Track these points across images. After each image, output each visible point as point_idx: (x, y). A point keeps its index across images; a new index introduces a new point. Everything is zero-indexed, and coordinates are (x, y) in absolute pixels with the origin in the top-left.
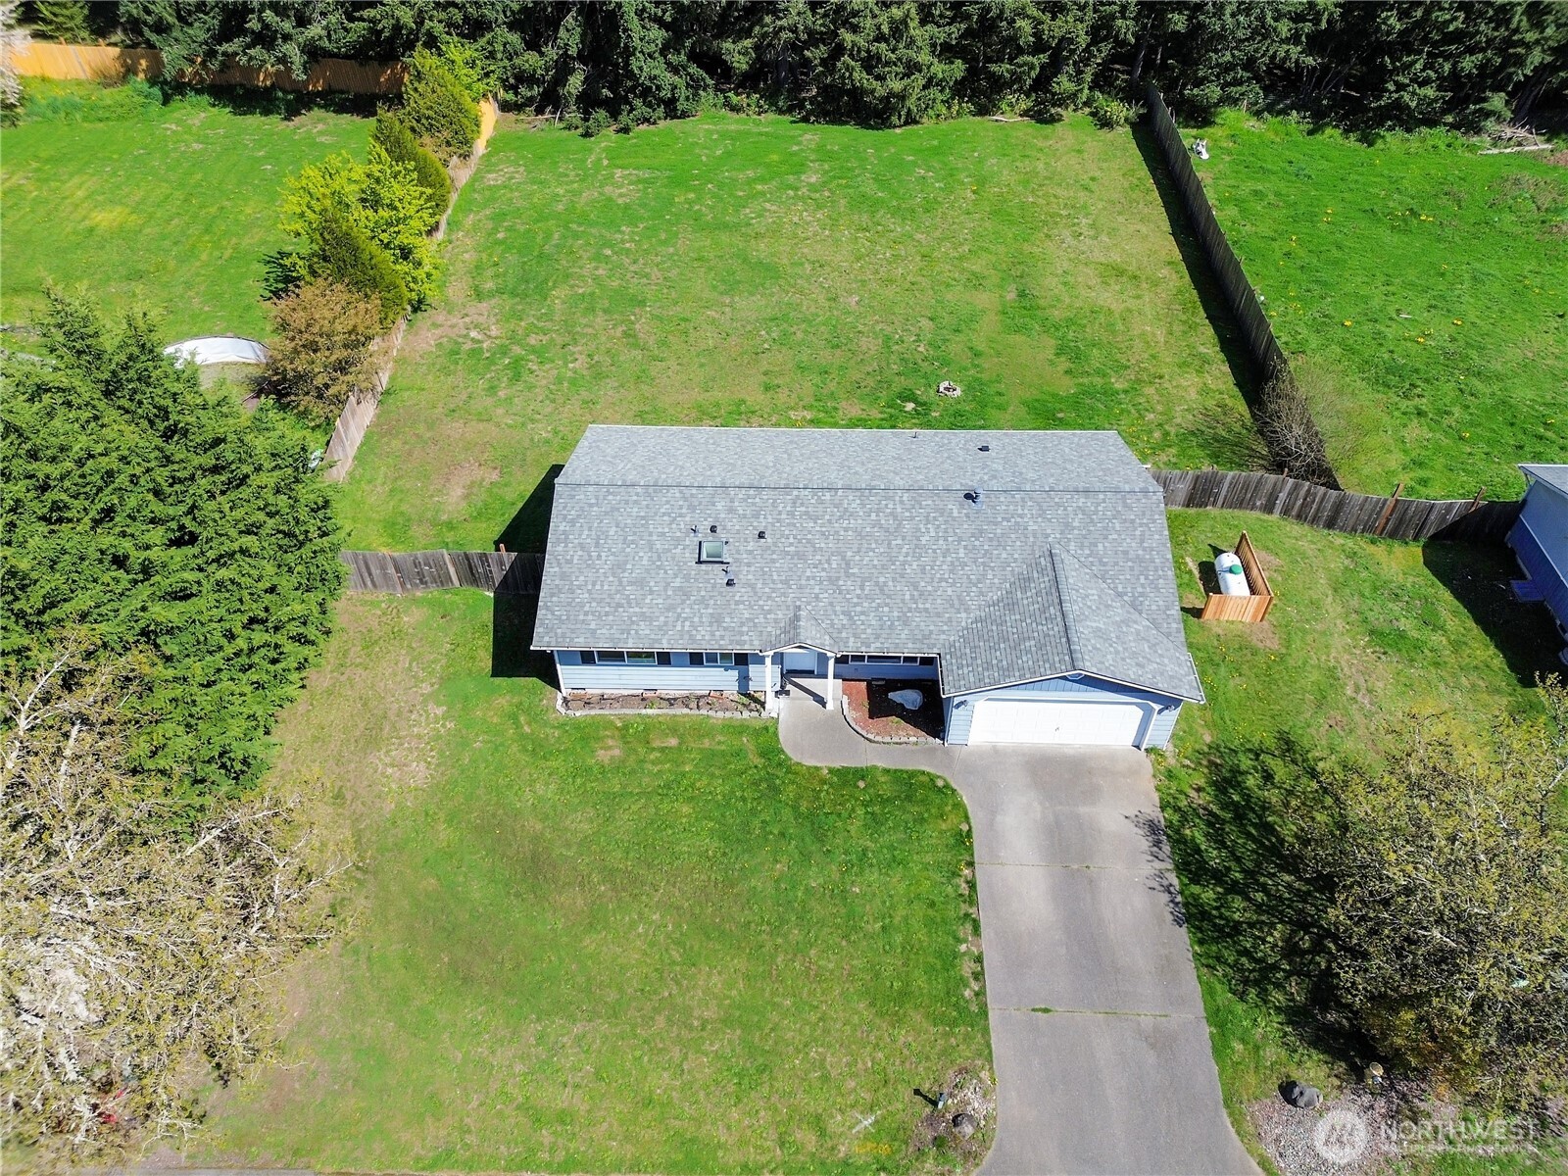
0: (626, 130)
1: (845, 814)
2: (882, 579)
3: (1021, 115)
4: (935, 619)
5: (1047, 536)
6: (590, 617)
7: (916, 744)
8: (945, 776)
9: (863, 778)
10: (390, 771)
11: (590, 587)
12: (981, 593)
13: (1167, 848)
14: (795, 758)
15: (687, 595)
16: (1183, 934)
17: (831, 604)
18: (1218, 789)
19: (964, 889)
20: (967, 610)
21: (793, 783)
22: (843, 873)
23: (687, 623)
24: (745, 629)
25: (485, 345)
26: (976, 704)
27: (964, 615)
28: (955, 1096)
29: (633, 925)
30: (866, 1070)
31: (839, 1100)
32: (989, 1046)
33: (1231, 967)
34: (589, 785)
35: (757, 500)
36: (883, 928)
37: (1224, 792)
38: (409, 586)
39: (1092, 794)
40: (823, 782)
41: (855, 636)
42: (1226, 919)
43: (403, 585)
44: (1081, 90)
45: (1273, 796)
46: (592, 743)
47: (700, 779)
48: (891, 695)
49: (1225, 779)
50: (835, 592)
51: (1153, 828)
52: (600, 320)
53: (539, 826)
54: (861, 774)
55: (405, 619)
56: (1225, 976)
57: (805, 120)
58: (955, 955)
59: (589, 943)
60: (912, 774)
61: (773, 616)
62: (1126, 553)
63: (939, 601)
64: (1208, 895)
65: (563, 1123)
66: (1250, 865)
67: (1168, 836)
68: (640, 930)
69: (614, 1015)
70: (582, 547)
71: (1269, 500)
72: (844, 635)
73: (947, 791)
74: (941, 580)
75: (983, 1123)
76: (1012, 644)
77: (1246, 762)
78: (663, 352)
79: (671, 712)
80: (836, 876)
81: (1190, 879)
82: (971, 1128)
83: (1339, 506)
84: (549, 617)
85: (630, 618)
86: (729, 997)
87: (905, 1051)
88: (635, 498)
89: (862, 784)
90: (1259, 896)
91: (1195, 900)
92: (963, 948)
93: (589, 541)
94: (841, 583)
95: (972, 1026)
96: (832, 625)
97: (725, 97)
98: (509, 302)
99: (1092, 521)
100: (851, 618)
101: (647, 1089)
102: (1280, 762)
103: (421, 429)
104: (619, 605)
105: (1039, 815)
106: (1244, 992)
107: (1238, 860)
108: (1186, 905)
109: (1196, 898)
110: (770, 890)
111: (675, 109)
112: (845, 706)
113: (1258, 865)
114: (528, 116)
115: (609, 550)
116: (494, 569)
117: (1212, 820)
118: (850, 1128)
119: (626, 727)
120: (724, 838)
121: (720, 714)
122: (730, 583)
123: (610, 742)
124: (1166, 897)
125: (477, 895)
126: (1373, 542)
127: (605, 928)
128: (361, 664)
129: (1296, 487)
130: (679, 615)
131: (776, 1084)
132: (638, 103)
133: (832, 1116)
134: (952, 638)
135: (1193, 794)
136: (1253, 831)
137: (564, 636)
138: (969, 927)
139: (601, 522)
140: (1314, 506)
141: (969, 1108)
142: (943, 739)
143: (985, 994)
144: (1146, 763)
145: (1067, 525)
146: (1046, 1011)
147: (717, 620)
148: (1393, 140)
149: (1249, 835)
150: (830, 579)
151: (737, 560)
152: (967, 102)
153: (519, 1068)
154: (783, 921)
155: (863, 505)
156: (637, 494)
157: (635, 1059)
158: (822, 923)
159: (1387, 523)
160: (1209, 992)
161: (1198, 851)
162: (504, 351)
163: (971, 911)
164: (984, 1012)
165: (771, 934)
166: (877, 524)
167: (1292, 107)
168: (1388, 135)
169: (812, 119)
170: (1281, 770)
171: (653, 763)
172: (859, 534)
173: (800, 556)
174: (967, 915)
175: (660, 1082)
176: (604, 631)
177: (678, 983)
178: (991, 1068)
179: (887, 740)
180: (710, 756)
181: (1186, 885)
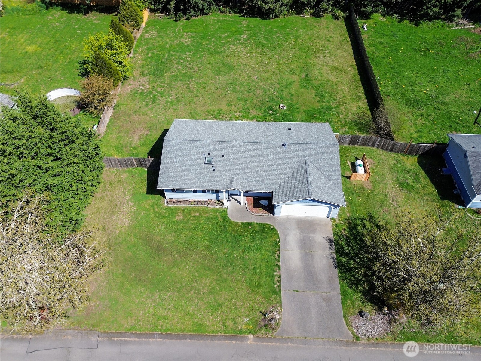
0: (188, 19)
1: (245, 236)
2: (257, 170)
3: (310, 15)
4: (272, 181)
5: (305, 157)
6: (174, 180)
7: (266, 216)
8: (273, 225)
9: (250, 226)
10: (118, 221)
11: (174, 171)
12: (285, 174)
13: (334, 247)
14: (232, 219)
15: (201, 173)
16: (336, 270)
17: (242, 176)
18: (350, 230)
19: (277, 257)
20: (281, 179)
21: (231, 227)
22: (243, 252)
23: (201, 182)
24: (218, 184)
25: (145, 91)
26: (283, 206)
27: (280, 180)
28: (271, 314)
29: (185, 266)
30: (247, 306)
31: (239, 314)
32: (281, 300)
33: (349, 280)
34: (174, 226)
35: (222, 145)
36: (254, 268)
37: (351, 231)
38: (123, 167)
39: (314, 231)
40: (239, 226)
41: (249, 186)
42: (348, 266)
43: (121, 166)
44: (329, 8)
45: (365, 232)
46: (175, 215)
47: (205, 225)
48: (260, 201)
49: (352, 227)
50: (243, 173)
51: (330, 241)
52: (179, 83)
53: (159, 238)
54: (250, 224)
55: (122, 177)
56: (347, 282)
57: (243, 16)
58: (273, 275)
59: (173, 271)
60: (264, 224)
61: (226, 180)
62: (327, 162)
63: (273, 176)
64: (344, 260)
65: (165, 319)
66: (356, 252)
67: (335, 243)
68: (187, 267)
69: (179, 290)
70: (171, 159)
71: (373, 144)
72: (246, 186)
73: (274, 229)
74: (274, 170)
75: (278, 321)
76: (293, 189)
77: (358, 222)
78: (198, 94)
79: (197, 205)
80: (241, 253)
81: (340, 255)
82: (274, 322)
83: (394, 145)
84: (162, 179)
85: (185, 180)
86: (211, 286)
87: (258, 302)
88: (187, 144)
89: (250, 227)
90: (358, 260)
91: (340, 261)
92: (275, 273)
93: (173, 157)
94: (245, 170)
95: (277, 295)
96: (242, 183)
97: (219, 8)
98: (152, 77)
99: (318, 153)
100: (248, 181)
101: (188, 311)
102: (368, 222)
103: (126, 117)
104: (182, 176)
105: (299, 237)
106: (351, 287)
107: (353, 250)
108: (338, 263)
109: (341, 261)
110: (223, 257)
111: (203, 12)
112: (247, 205)
113: (359, 252)
114: (158, 14)
115: (179, 160)
116: (147, 163)
117: (347, 239)
118: (242, 322)
119: (184, 210)
120: (211, 242)
121: (211, 206)
122: (214, 170)
123: (180, 214)
124: (332, 260)
125: (142, 257)
126: (403, 156)
127: (177, 267)
128: (109, 190)
129: (381, 140)
130: (199, 179)
131: (223, 310)
132: (192, 10)
133: (237, 318)
134: (276, 187)
135: (343, 231)
136: (358, 242)
137: (166, 185)
138: (277, 268)
139: (177, 151)
140: (386, 145)
141: (274, 317)
142: (273, 215)
143: (281, 286)
144: (330, 222)
145: (311, 154)
146: (297, 291)
147: (210, 181)
148: (425, 24)
149: (357, 243)
150: (242, 169)
151: (216, 163)
152: (294, 11)
153: (153, 304)
154: (226, 265)
155: (253, 147)
156: (187, 143)
157: (185, 302)
158: (237, 266)
159: (407, 150)
160: (342, 286)
161: (342, 247)
162: (150, 93)
163: (278, 263)
164: (280, 291)
165: (223, 269)
166: (256, 153)
167: (394, 13)
168: (424, 23)
169: (246, 16)
170: (368, 225)
171: (192, 220)
172: (251, 156)
173: (234, 162)
174: (277, 265)
175: (191, 309)
176: (177, 184)
177: (197, 282)
178: (281, 306)
179: (258, 214)
180: (208, 219)
181: (338, 257)
